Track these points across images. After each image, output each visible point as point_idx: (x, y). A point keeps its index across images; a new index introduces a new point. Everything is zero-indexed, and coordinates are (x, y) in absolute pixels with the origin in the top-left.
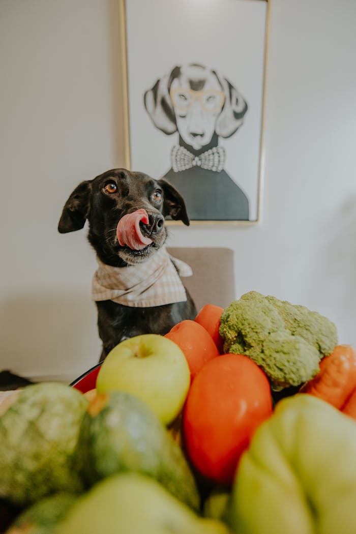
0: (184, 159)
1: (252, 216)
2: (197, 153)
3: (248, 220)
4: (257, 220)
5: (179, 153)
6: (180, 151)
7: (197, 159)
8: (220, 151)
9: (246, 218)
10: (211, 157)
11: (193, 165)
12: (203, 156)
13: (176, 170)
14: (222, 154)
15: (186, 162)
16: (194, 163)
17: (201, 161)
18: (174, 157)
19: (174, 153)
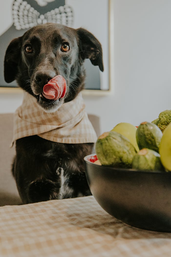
0: (28, 16)
1: (104, 85)
2: (43, 10)
3: (99, 89)
4: (108, 90)
5: (21, 10)
6: (22, 7)
7: (42, 17)
8: (68, 10)
9: (98, 87)
10: (58, 16)
11: (38, 24)
12: (49, 14)
13: (18, 28)
14: (69, 14)
15: (30, 19)
16: (39, 21)
17: (47, 20)
18: (15, 12)
19: (16, 8)
